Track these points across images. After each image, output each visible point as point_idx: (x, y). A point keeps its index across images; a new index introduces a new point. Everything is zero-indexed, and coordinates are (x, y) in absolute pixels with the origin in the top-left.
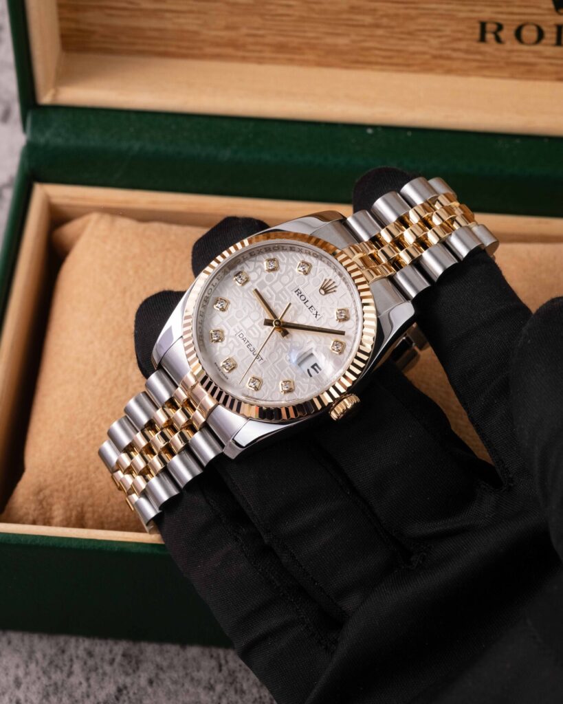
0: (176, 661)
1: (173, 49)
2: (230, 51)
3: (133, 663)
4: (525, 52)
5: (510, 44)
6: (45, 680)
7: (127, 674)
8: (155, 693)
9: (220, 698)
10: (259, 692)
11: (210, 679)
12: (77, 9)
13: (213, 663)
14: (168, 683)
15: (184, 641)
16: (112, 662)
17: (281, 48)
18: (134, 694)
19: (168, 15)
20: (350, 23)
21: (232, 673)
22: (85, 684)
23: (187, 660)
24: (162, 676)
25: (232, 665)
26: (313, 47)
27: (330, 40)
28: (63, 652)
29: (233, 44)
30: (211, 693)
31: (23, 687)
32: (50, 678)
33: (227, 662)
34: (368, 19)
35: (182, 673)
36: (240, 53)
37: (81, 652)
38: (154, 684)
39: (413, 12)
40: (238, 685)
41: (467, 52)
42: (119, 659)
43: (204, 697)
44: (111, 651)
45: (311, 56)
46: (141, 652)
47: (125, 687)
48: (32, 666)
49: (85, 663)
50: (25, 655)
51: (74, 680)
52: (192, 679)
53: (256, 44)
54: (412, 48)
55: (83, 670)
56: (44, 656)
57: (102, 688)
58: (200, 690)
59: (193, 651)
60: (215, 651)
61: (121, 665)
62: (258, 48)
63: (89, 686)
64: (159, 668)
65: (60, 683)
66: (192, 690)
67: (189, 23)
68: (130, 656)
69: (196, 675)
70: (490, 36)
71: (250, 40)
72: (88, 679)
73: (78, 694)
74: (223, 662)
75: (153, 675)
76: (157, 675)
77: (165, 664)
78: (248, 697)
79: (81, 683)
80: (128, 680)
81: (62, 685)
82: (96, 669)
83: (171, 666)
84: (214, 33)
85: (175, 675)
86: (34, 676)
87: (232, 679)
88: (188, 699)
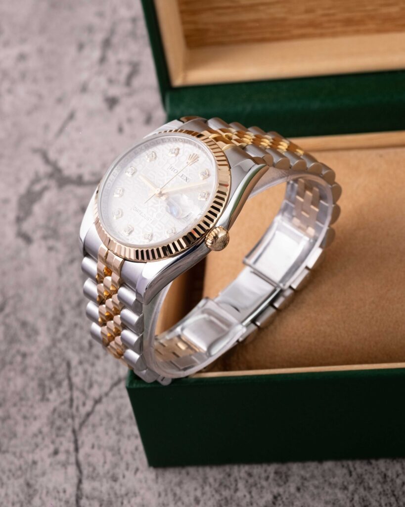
0: (316, 472)
1: (268, 35)
2: (310, 30)
3: (283, 477)
6: (217, 497)
7: (279, 486)
8: (302, 496)
9: (353, 494)
10: (382, 487)
11: (343, 482)
13: (345, 471)
14: (312, 488)
15: (320, 458)
16: (267, 478)
17: (348, 22)
18: (287, 499)
19: (261, 8)
21: (360, 476)
22: (248, 496)
23: (324, 471)
24: (306, 484)
25: (359, 470)
26: (372, 18)
27: (385, 10)
28: (229, 475)
29: (312, 24)
30: (346, 492)
31: (202, 503)
32: (221, 495)
33: (355, 469)
35: (322, 480)
36: (318, 31)
37: (243, 474)
38: (301, 490)
40: (366, 484)
42: (272, 476)
43: (340, 495)
44: (266, 471)
45: (372, 26)
46: (289, 469)
47: (279, 495)
48: (207, 488)
49: (247, 482)
50: (200, 480)
51: (240, 494)
52: (330, 484)
53: (329, 22)
55: (246, 487)
56: (215, 480)
57: (262, 497)
58: (337, 491)
59: (328, 465)
60: (345, 463)
61: (275, 480)
62: (331, 25)
63: (252, 497)
64: (304, 479)
65: (229, 498)
66: (330, 491)
67: (278, 11)
68: (281, 473)
69: (332, 480)
71: (325, 19)
72: (250, 493)
73: (243, 503)
74: (352, 469)
75: (299, 484)
76: (303, 484)
77: (308, 475)
78: (373, 491)
79: (245, 496)
80: (281, 490)
81: (231, 498)
82: (255, 485)
83: (313, 477)
84: (297, 17)
85: (316, 483)
86: (209, 494)
87: (361, 480)
88: (328, 498)
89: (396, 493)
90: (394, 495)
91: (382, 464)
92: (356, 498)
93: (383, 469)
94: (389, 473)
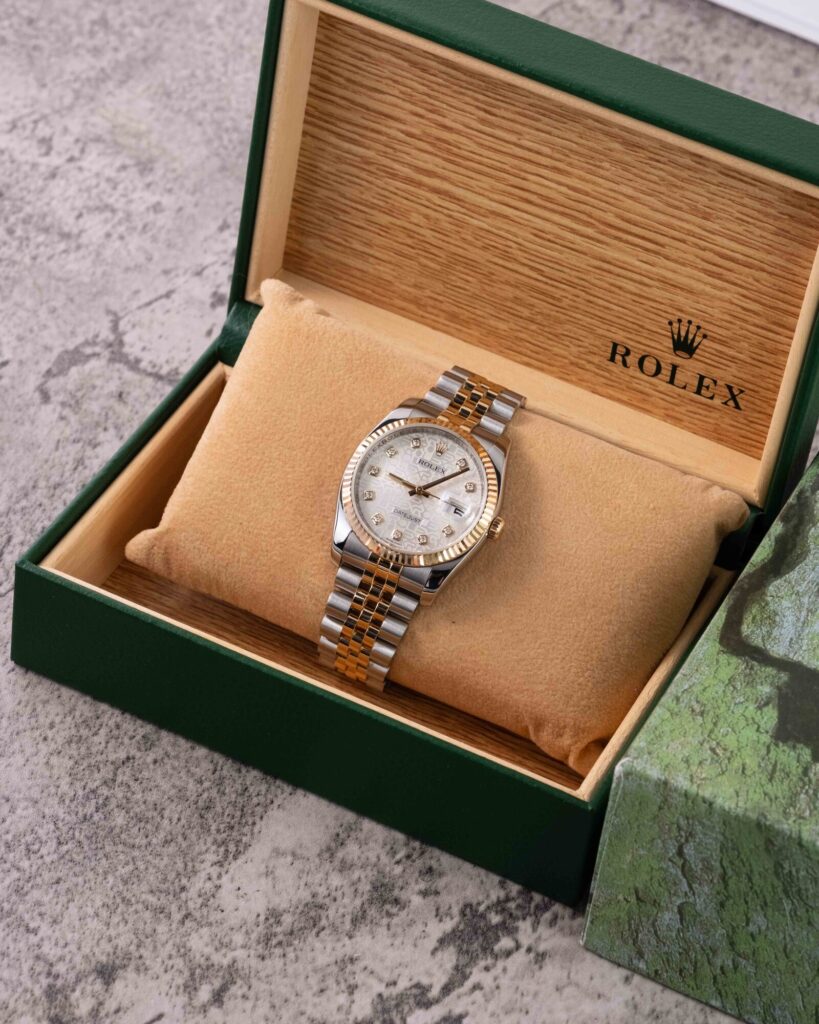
0: (182, 755)
1: (369, 294)
2: (412, 307)
3: (148, 743)
4: (644, 382)
5: (634, 371)
6: (73, 731)
7: (139, 749)
8: (154, 770)
9: (204, 791)
10: (236, 798)
11: (202, 776)
12: (303, 233)
13: (211, 767)
14: (168, 767)
17: (453, 317)
18: (139, 765)
19: (371, 260)
20: (511, 311)
21: (222, 778)
22: (103, 745)
23: (192, 756)
24: (166, 760)
25: (225, 772)
26: (479, 325)
27: (492, 322)
28: (98, 718)
29: (416, 301)
30: (199, 786)
31: (54, 730)
32: (78, 731)
33: (222, 768)
34: (526, 313)
35: (183, 764)
37: (111, 723)
38: (158, 764)
39: (563, 317)
40: (222, 788)
41: (598, 367)
42: (138, 737)
43: (192, 786)
47: (134, 758)
48: (69, 719)
49: (111, 731)
50: (67, 709)
51: (96, 739)
52: (189, 771)
53: (434, 307)
54: (556, 350)
55: (107, 735)
56: (81, 715)
57: (115, 752)
58: (191, 781)
59: (201, 751)
60: (217, 756)
61: (138, 743)
62: (435, 311)
63: (106, 747)
64: (167, 754)
65: (84, 738)
66: (184, 778)
67: (387, 273)
68: (149, 739)
69: (193, 769)
70: (618, 358)
71: (431, 302)
72: (107, 743)
73: (94, 749)
74: (219, 768)
75: (159, 758)
76: (162, 759)
77: (173, 754)
78: (226, 798)
79: (100, 743)
80: (138, 755)
81: (86, 739)
82: (117, 738)
83: (177, 757)
84: (404, 287)
85: (177, 764)
86: (67, 725)
87: (220, 782)
88: (178, 783)
89: (245, 809)
90: (242, 810)
91: (253, 774)
92: (205, 795)
93: (248, 783)
94: (251, 789)
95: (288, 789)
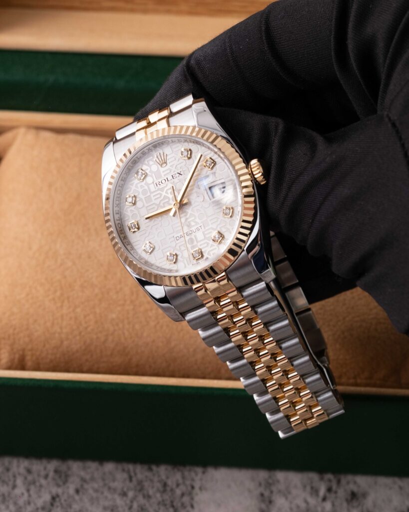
0: (96, 474)
1: (77, 4)
2: (120, 4)
3: (63, 477)
7: (58, 486)
8: (81, 500)
9: (132, 502)
10: (162, 496)
11: (123, 488)
13: (125, 475)
14: (91, 491)
15: (101, 458)
16: (46, 477)
18: (65, 500)
21: (140, 483)
22: (26, 495)
23: (104, 474)
24: (86, 486)
25: (140, 476)
28: (8, 470)
30: (125, 498)
33: (136, 474)
35: (101, 484)
36: (129, 6)
37: (22, 470)
38: (81, 493)
40: (145, 492)
42: (51, 474)
43: (119, 501)
44: (45, 468)
45: (184, 7)
46: (69, 468)
47: (58, 496)
49: (26, 478)
51: (18, 491)
52: (109, 488)
55: (24, 484)
57: (40, 497)
58: (116, 496)
59: (109, 467)
60: (126, 466)
61: (54, 479)
63: (30, 496)
64: (84, 480)
65: (6, 494)
66: (110, 496)
68: (61, 472)
69: (111, 484)
72: (28, 491)
73: (21, 502)
74: (132, 474)
75: (79, 486)
76: (82, 486)
77: (88, 477)
78: (153, 500)
79: (23, 494)
80: (60, 491)
81: (9, 495)
82: (34, 483)
83: (93, 479)
85: (96, 486)
87: (140, 487)
88: (107, 504)
89: (175, 504)
90: (173, 506)
91: (163, 471)
92: (135, 505)
93: (164, 477)
94: (169, 482)
95: (199, 470)
